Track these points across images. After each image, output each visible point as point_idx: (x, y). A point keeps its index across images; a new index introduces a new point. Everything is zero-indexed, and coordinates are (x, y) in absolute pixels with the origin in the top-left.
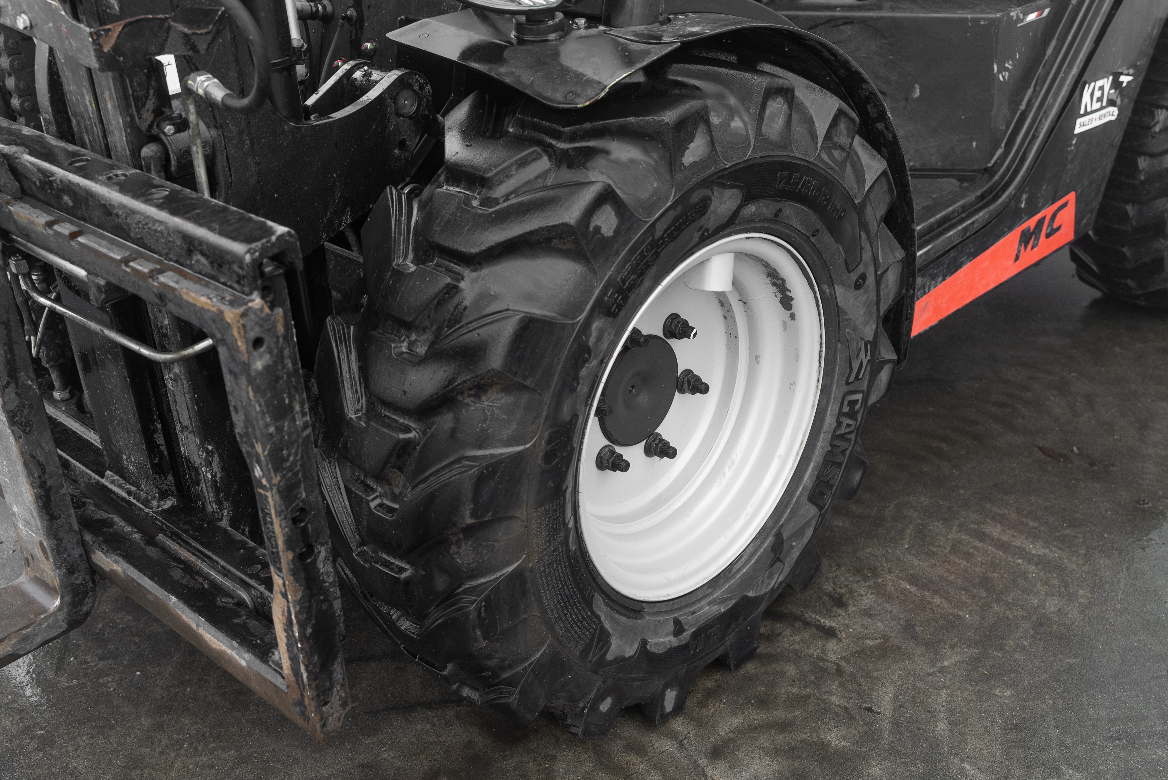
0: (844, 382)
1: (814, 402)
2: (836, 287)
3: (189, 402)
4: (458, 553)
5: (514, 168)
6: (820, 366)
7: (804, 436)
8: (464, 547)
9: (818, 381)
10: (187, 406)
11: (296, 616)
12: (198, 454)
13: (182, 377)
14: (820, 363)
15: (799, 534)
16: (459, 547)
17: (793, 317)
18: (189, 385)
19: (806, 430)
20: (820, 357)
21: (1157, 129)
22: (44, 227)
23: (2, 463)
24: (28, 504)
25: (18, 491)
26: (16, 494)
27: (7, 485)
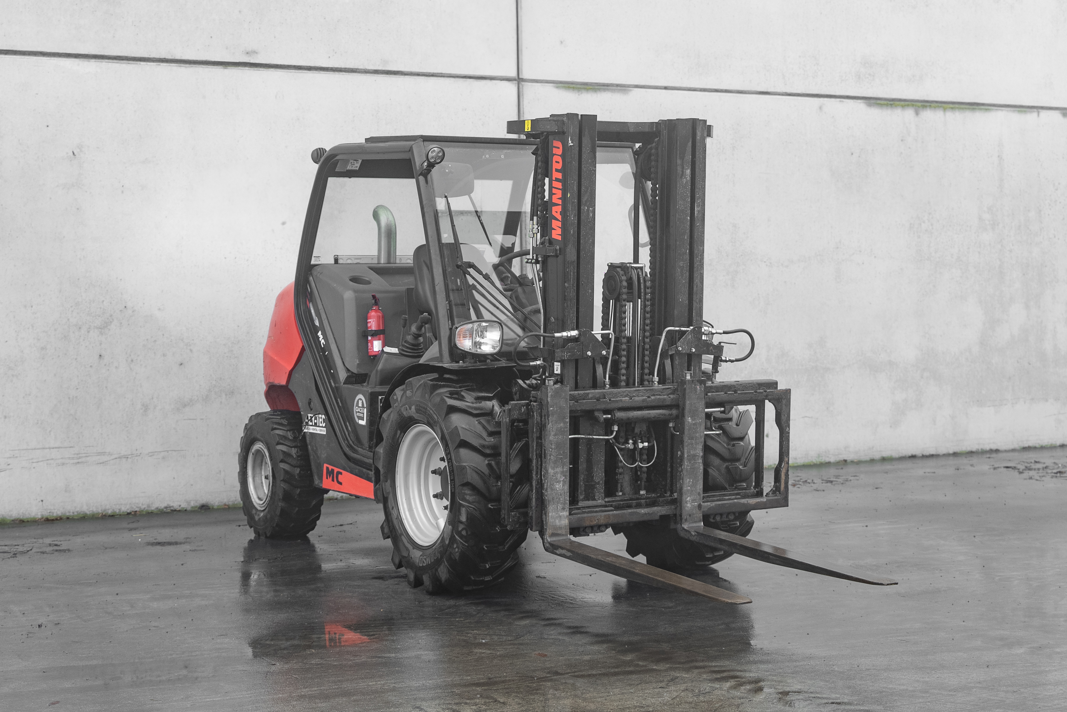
22: (723, 394)
23: (690, 481)
24: (698, 491)
25: (694, 489)
26: (692, 491)
27: (688, 490)
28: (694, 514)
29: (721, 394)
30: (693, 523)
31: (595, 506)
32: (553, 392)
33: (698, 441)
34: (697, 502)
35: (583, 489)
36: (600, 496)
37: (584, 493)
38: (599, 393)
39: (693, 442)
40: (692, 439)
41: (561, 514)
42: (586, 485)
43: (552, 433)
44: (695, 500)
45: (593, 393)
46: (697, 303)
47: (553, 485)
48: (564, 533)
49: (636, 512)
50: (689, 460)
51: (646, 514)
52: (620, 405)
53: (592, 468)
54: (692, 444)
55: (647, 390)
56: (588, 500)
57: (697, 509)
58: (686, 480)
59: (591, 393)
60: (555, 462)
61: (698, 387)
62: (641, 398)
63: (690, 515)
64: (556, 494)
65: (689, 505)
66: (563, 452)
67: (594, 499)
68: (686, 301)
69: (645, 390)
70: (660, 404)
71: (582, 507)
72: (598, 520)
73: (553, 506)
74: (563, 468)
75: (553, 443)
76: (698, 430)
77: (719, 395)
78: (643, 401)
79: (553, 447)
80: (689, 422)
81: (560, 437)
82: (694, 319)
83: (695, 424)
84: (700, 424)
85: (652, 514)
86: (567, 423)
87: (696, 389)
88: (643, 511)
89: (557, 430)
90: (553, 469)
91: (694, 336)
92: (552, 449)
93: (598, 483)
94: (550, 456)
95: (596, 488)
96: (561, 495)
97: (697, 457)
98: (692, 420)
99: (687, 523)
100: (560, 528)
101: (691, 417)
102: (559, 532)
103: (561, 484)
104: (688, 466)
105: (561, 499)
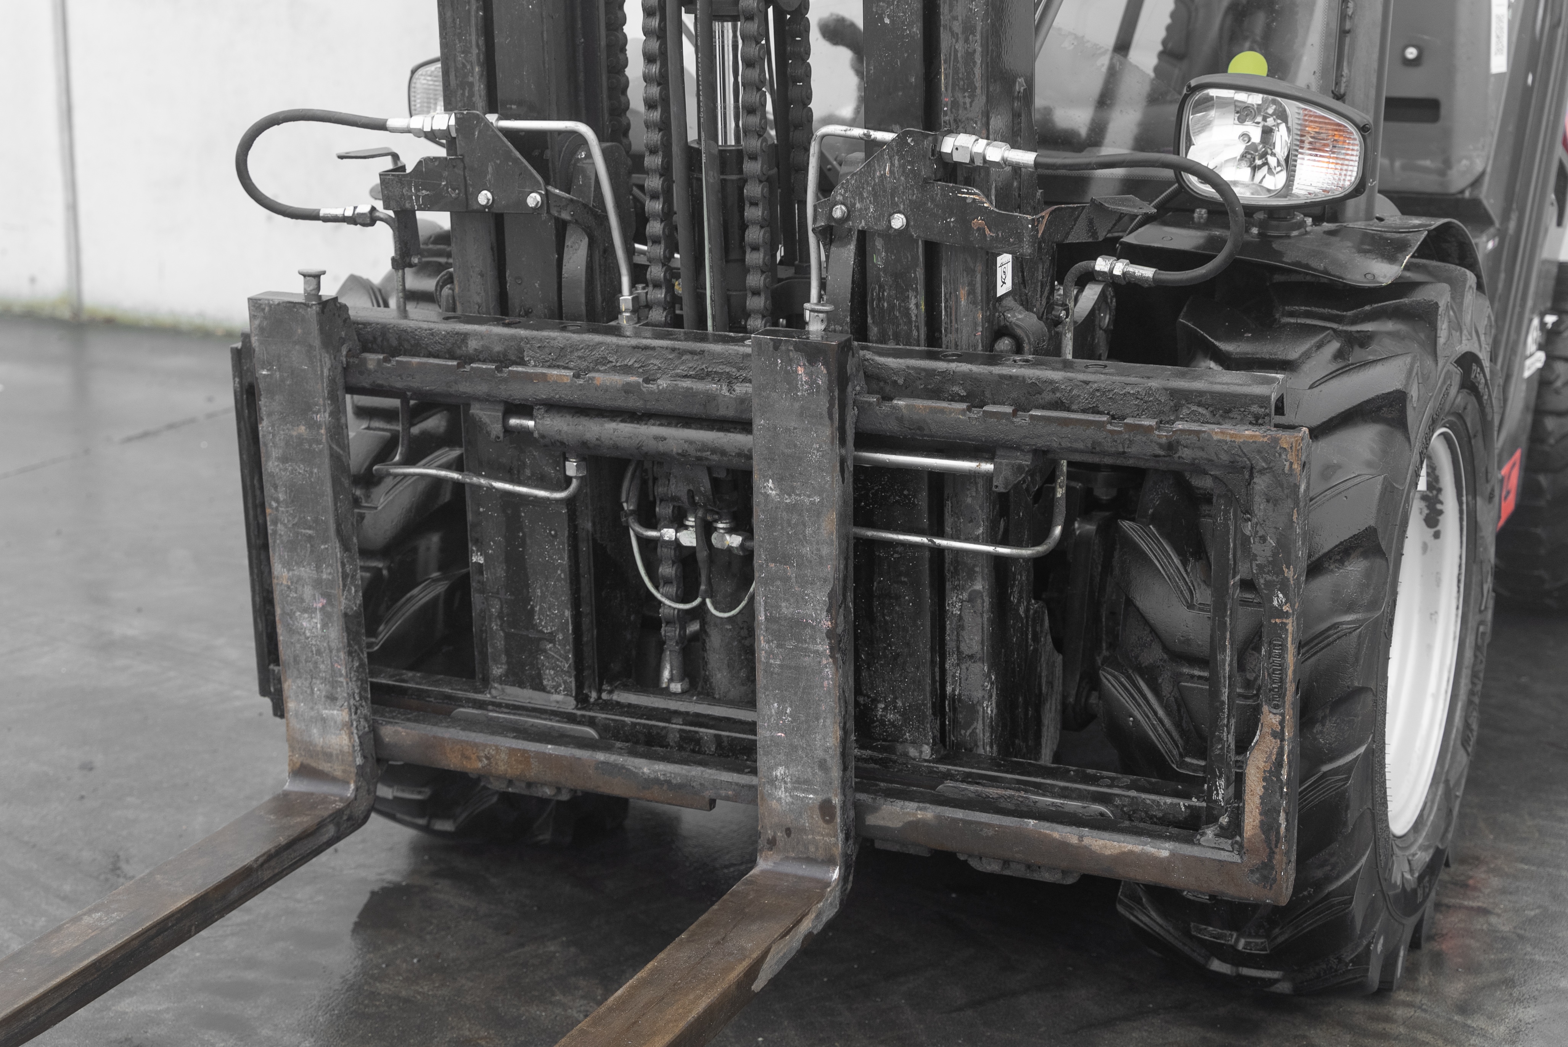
0: (1477, 610)
1: (1455, 633)
2: (1478, 499)
3: (986, 622)
4: (1321, 732)
5: (1314, 349)
6: (1459, 591)
7: (1450, 672)
8: (1328, 724)
9: (1457, 608)
10: (983, 628)
11: (1288, 756)
12: (983, 686)
13: (985, 594)
14: (1459, 587)
15: (1458, 783)
16: (1323, 725)
17: (1437, 535)
18: (990, 602)
19: (1451, 666)
20: (1459, 581)
21: (1559, 384)
22: (963, 412)
23: (781, 713)
24: (820, 753)
25: (803, 743)
26: (794, 748)
27: (776, 742)
28: (803, 830)
29: (951, 411)
30: (798, 859)
31: (534, 710)
32: (265, 318)
33: (808, 572)
34: (815, 792)
35: (500, 644)
36: (559, 680)
37: (504, 658)
38: (502, 338)
39: (791, 572)
40: (785, 560)
41: (326, 712)
42: (508, 637)
43: (275, 453)
44: (806, 782)
45: (481, 336)
46: (954, 35)
47: (291, 615)
48: (338, 773)
49: (623, 767)
50: (779, 637)
51: (656, 781)
52: (543, 392)
53: (528, 586)
54: (786, 579)
55: (682, 353)
56: (521, 685)
57: (817, 816)
58: (768, 703)
59: (476, 334)
60: (292, 546)
61: (801, 370)
62: (618, 379)
63: (788, 832)
64: (303, 648)
65: (781, 793)
66: (316, 520)
67: (541, 688)
68: (910, 25)
69: (673, 350)
70: (696, 410)
71: (493, 704)
72: (487, 758)
73: (299, 682)
74: (318, 568)
75: (279, 483)
76: (808, 531)
77: (942, 411)
78: (628, 389)
79: (281, 497)
80: (767, 496)
81: (301, 468)
82: (946, 99)
83: (792, 508)
84: (817, 512)
85: (680, 786)
86: (319, 427)
87: (790, 378)
88: (646, 770)
89: (287, 444)
90: (287, 565)
91: (903, 166)
92: (277, 501)
93: (551, 638)
94: (275, 523)
95: (545, 651)
96: (319, 652)
97: (809, 631)
98: (782, 491)
99: (777, 857)
100: (328, 756)
101: (779, 480)
102: (325, 766)
103: (318, 619)
104: (770, 653)
105: (322, 667)
